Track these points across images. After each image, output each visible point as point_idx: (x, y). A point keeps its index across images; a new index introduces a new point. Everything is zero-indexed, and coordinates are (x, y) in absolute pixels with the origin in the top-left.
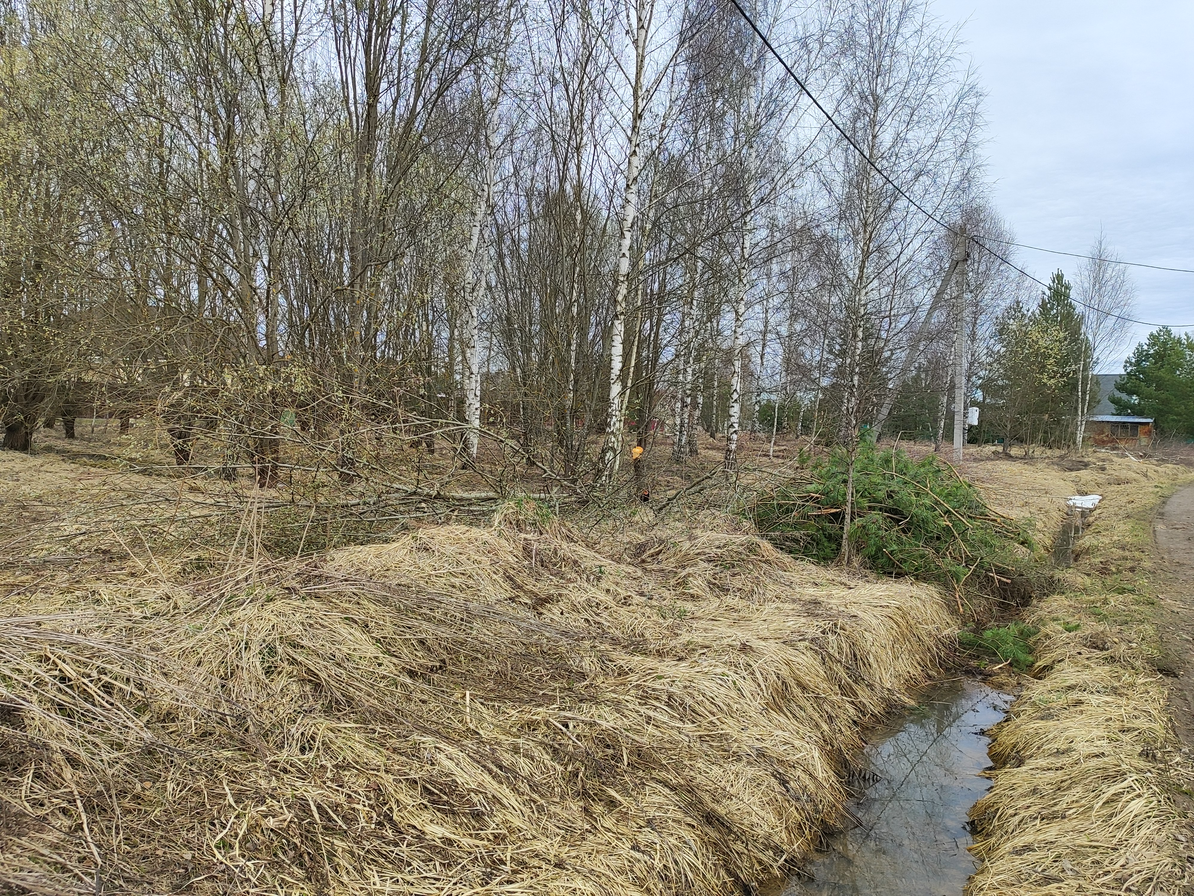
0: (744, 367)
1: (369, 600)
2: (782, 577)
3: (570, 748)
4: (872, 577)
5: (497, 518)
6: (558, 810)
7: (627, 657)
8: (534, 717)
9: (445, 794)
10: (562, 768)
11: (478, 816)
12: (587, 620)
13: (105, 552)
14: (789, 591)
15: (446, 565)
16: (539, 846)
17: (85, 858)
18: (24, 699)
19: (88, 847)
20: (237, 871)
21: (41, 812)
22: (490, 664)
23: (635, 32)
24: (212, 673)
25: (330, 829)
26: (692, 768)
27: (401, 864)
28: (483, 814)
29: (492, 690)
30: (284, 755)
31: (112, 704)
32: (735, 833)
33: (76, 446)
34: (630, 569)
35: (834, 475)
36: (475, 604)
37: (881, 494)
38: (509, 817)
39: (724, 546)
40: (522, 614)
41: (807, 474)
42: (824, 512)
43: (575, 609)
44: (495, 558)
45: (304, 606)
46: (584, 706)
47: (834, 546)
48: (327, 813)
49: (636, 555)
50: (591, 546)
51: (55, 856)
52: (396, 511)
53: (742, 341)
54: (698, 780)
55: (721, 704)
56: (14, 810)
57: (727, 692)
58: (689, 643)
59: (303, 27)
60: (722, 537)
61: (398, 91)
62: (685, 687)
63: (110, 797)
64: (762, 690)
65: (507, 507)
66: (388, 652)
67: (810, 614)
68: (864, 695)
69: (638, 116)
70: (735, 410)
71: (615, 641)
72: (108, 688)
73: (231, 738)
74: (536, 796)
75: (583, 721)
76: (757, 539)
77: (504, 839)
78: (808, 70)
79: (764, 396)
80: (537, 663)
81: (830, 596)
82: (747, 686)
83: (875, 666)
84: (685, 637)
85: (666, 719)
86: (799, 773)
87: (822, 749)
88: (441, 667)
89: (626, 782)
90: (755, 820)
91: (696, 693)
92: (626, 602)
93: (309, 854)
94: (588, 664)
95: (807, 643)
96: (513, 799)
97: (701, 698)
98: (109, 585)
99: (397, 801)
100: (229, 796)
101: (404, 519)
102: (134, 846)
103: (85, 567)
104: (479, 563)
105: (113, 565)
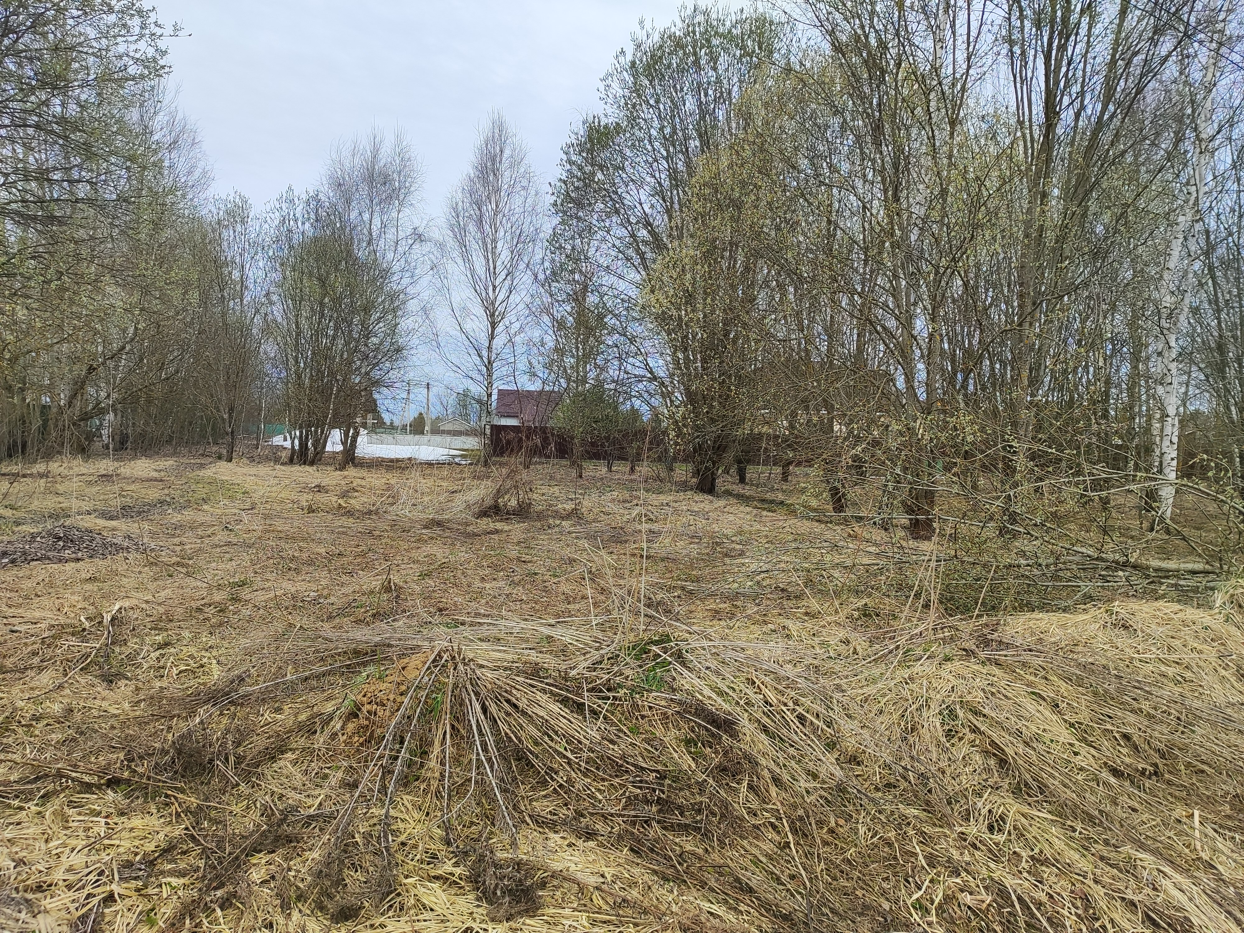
1: (1060, 677)
5: (1219, 598)
9: (1176, 931)
13: (783, 590)
17: (794, 876)
18: (738, 715)
19: (796, 866)
21: (755, 821)
22: (1224, 782)
24: (893, 724)
25: (1033, 928)
29: (1229, 817)
30: (971, 830)
31: (806, 736)
33: (747, 491)
36: (1197, 702)
44: (1222, 649)
45: (985, 672)
51: (770, 866)
52: (1075, 576)
56: (735, 813)
59: (975, 60)
61: (1082, 103)
63: (810, 824)
65: (1235, 585)
66: (1084, 740)
72: (801, 718)
73: (916, 796)
88: (1155, 772)
98: (793, 622)
99: (1112, 921)
100: (921, 857)
101: (1086, 587)
102: (835, 879)
103: (768, 602)
104: (1200, 652)
105: (790, 603)
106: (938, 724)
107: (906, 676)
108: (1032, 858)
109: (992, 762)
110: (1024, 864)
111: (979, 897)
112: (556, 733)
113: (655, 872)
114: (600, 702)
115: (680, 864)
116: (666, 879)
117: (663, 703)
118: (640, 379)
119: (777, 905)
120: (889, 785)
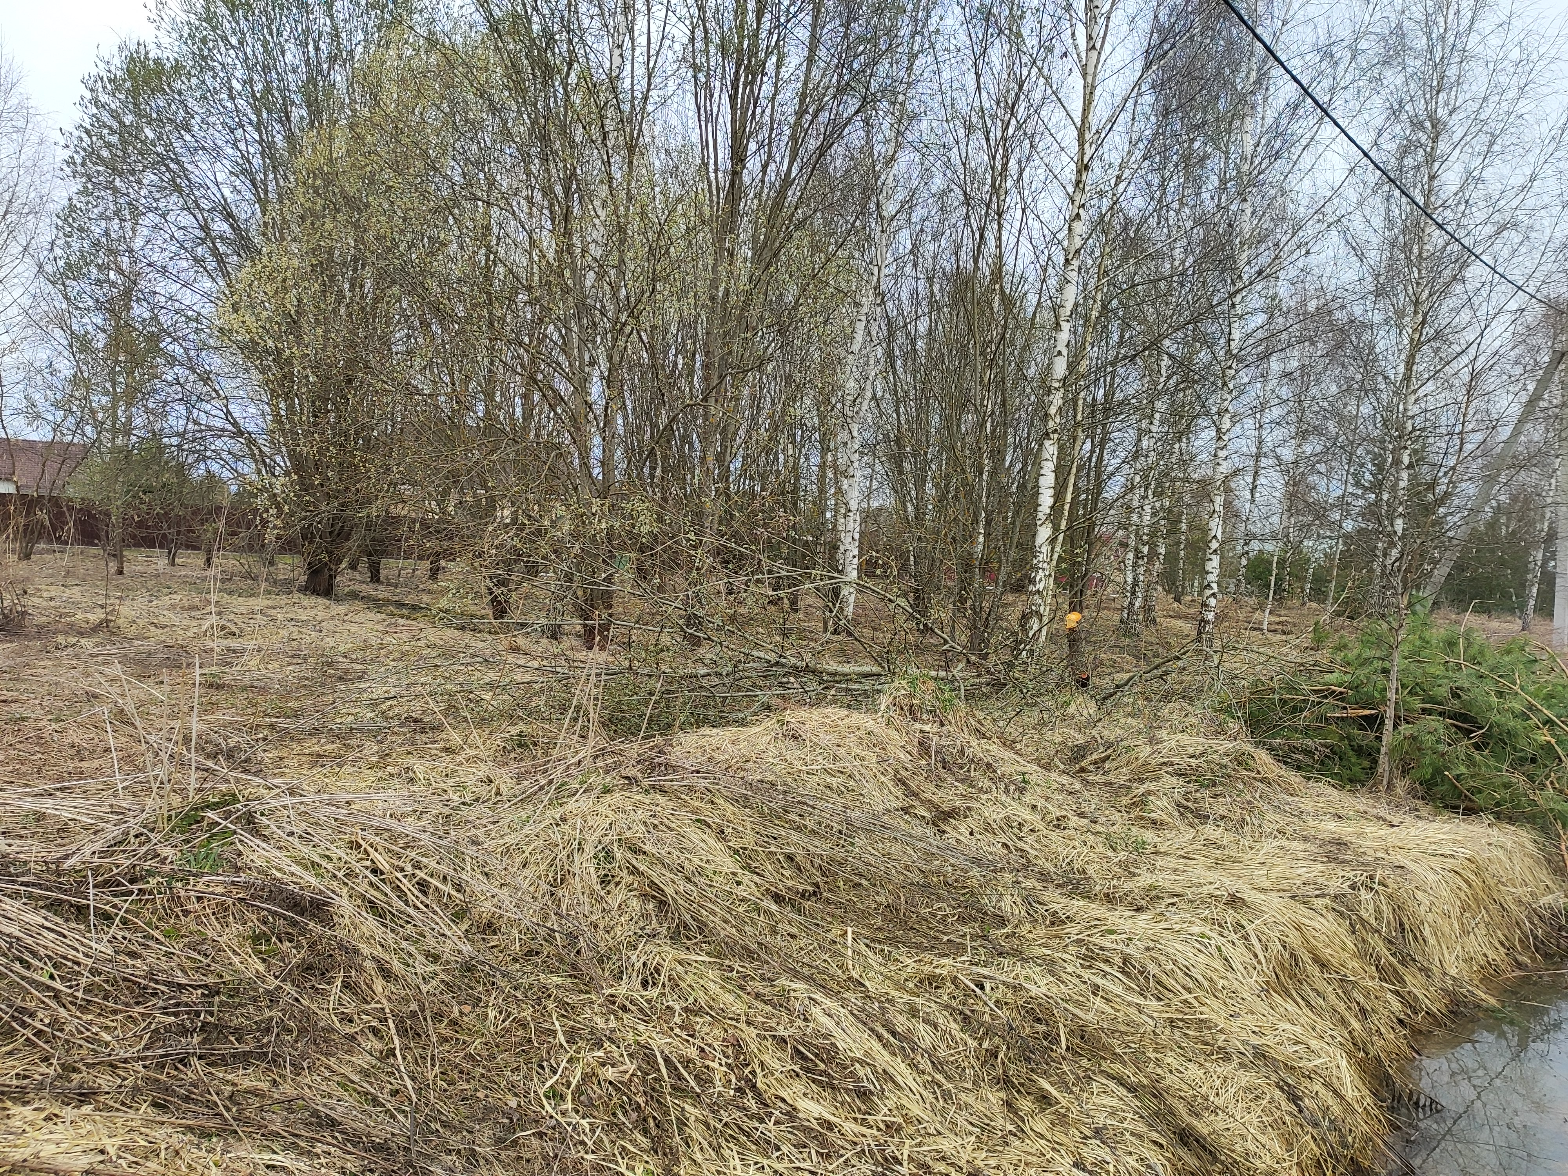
0: (1227, 504)
1: (726, 799)
2: (1287, 803)
3: (987, 1018)
4: (1426, 810)
5: (884, 701)
6: (971, 1099)
7: (1064, 900)
8: (938, 971)
9: (822, 1060)
10: (975, 1044)
11: (864, 1095)
12: (1005, 845)
13: (416, 721)
14: (1298, 825)
15: (820, 759)
16: (946, 1145)
17: (397, 1091)
18: (334, 892)
19: (401, 1077)
20: (570, 1129)
21: (349, 1030)
22: (878, 893)
23: (1083, 55)
24: (539, 877)
25: (679, 1090)
26: (1158, 1063)
27: (767, 1146)
28: (871, 1093)
29: (879, 929)
30: (622, 990)
31: (427, 906)
32: (1222, 1163)
33: (382, 592)
34: (1065, 780)
35: (1367, 661)
36: (857, 813)
37: (1443, 692)
38: (905, 1102)
39: (1201, 755)
40: (918, 831)
41: (1324, 656)
42: (1352, 713)
43: (988, 828)
44: (882, 753)
45: (647, 801)
46: (1006, 962)
47: (1366, 764)
48: (676, 1069)
49: (1073, 761)
50: (1009, 744)
51: (365, 1085)
52: (754, 685)
53: (1225, 468)
54: (1168, 1082)
55: (1200, 978)
56: (321, 1024)
57: (1208, 961)
58: (1152, 887)
59: (656, 80)
60: (1199, 742)
61: (769, 153)
62: (1148, 949)
63: (425, 1019)
64: (1260, 963)
65: (898, 687)
66: (748, 867)
67: (1332, 859)
68: (1414, 984)
69: (1084, 167)
70: (1213, 564)
71: (1044, 877)
72: (423, 886)
73: (561, 961)
74: (940, 1077)
75: (1004, 983)
76: (1249, 748)
77: (899, 1129)
78: (1332, 89)
79: (1255, 545)
80: (939, 899)
81: (1361, 835)
82: (1239, 955)
83: (1432, 941)
84: (1145, 879)
85: (1119, 990)
86: (1317, 1087)
87: (1350, 1055)
88: (815, 892)
89: (1064, 1072)
90: (1251, 1146)
91: (1162, 959)
92: (1059, 824)
93: (655, 1118)
94: (1009, 905)
95: (1327, 901)
96: (911, 1078)
97: (1170, 966)
98: (423, 761)
99: (762, 1063)
100: (560, 1034)
101: (764, 696)
102: (452, 1083)
103: (395, 738)
104: (863, 759)
105: (424, 737)
106: (592, 870)
107: (558, 817)
108: (686, 1009)
109: (651, 906)
110: (677, 1019)
111: (622, 1069)
112: (34, 954)
113: (190, 1129)
114: (116, 900)
115: (228, 1109)
116: (205, 1135)
117: (220, 889)
118: (220, 433)
119: (368, 1135)
120: (531, 953)
